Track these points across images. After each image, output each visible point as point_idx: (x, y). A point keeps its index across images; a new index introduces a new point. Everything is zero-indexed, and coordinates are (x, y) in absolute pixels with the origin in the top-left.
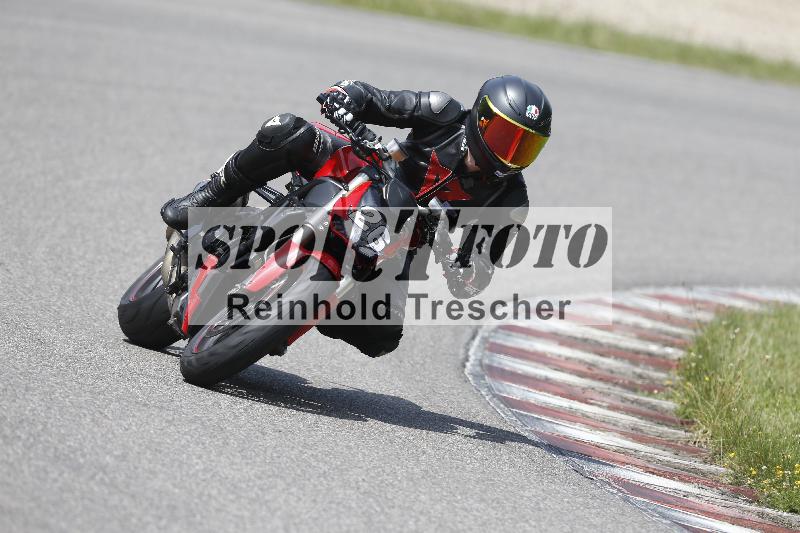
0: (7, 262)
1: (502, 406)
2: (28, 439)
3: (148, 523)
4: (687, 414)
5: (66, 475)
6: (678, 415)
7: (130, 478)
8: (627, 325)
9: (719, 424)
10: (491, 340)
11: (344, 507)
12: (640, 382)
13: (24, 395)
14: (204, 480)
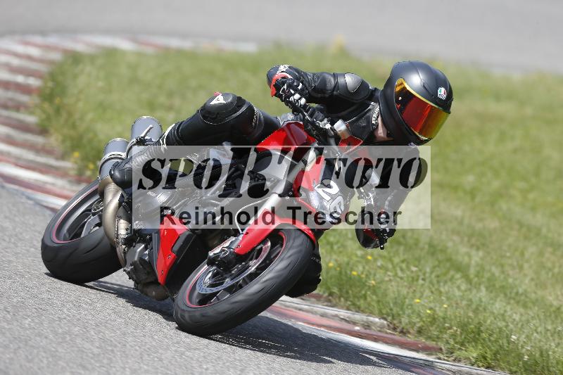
4: (44, 125)
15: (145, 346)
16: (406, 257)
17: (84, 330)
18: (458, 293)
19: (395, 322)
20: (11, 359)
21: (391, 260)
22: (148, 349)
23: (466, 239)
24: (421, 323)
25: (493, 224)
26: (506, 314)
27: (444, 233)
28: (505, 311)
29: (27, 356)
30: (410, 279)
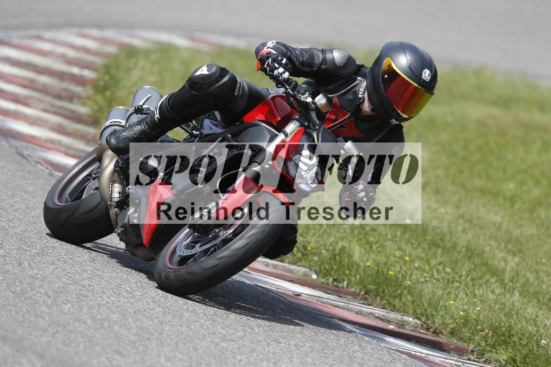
4: (96, 116)
12: (64, 94)
15: (181, 335)
16: (443, 259)
17: (123, 317)
18: (492, 297)
19: (429, 322)
20: (49, 342)
21: (428, 262)
22: (184, 338)
23: (503, 244)
24: (454, 325)
25: (530, 230)
26: (537, 319)
27: (482, 237)
28: (537, 316)
29: (64, 340)
30: (446, 281)
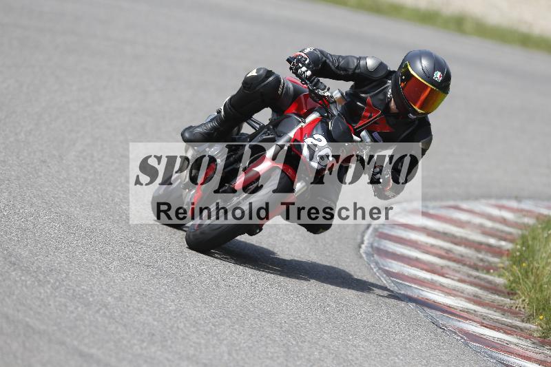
0: (48, 161)
1: (385, 276)
2: (55, 283)
3: (135, 344)
4: (512, 287)
5: (79, 309)
6: (506, 288)
7: (124, 313)
8: (475, 224)
9: (533, 296)
10: (380, 230)
11: (271, 340)
12: (481, 264)
13: (54, 252)
14: (175, 317)
